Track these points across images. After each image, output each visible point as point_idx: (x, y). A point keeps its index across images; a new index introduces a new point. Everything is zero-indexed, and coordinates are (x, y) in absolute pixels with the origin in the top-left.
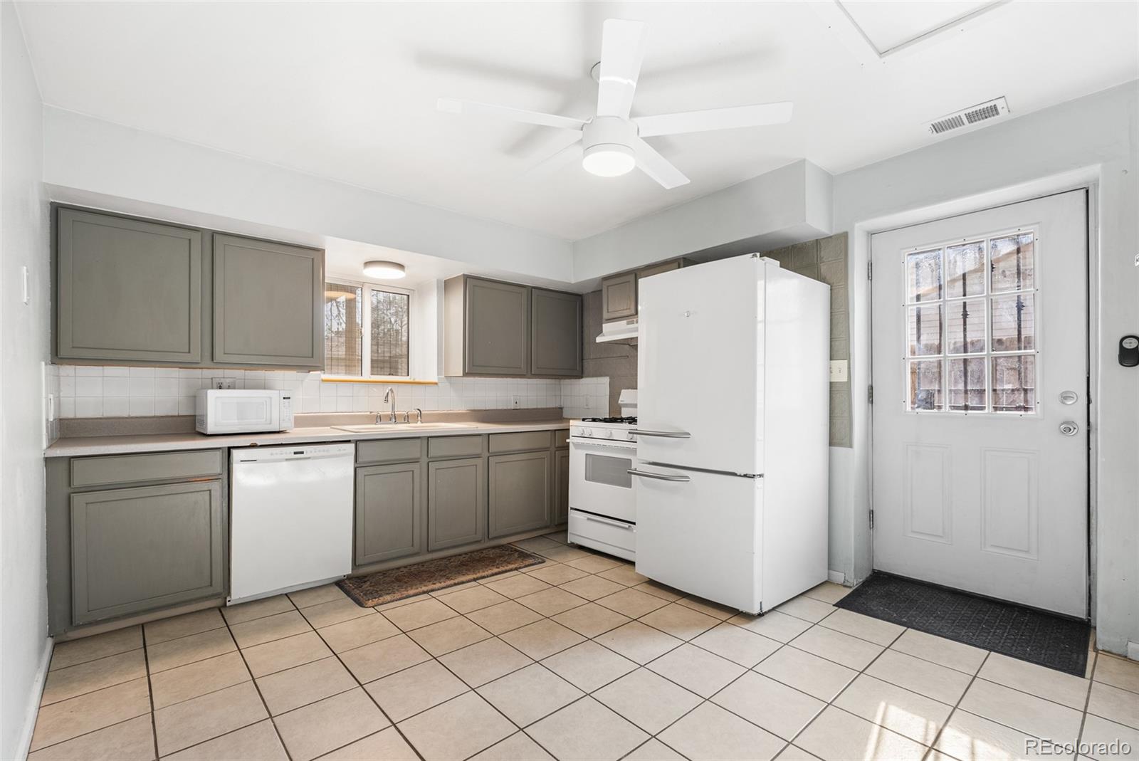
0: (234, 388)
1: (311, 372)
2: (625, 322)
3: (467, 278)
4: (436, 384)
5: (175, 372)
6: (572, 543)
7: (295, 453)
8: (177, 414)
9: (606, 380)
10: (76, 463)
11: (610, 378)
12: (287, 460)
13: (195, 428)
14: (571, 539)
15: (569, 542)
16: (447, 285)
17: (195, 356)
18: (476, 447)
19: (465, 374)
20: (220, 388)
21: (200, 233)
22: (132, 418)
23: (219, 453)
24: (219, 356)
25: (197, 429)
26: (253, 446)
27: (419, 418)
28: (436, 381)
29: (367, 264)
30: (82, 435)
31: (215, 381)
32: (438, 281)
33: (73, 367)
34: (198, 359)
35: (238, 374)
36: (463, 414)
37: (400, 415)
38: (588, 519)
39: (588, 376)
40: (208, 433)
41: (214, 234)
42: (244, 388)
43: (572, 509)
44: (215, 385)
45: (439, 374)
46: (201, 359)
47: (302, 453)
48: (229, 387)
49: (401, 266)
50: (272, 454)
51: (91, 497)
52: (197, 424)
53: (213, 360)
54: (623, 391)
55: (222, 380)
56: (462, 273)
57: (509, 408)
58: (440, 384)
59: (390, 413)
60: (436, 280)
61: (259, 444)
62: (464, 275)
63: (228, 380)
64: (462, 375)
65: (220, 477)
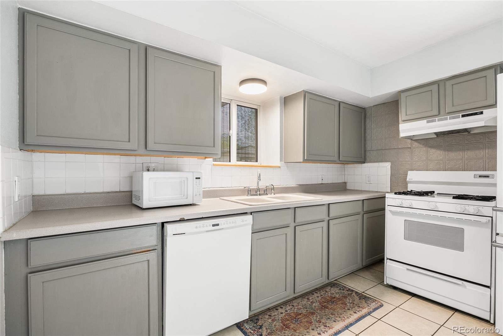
0: (157, 171)
1: (206, 159)
2: (425, 121)
3: (306, 94)
4: (280, 167)
5: (116, 159)
6: (387, 284)
7: (214, 225)
8: (118, 190)
9: (388, 165)
10: (32, 244)
11: (391, 163)
12: (207, 231)
13: (132, 201)
14: (388, 281)
15: (385, 283)
16: (286, 101)
17: (133, 145)
18: (322, 214)
19: (305, 161)
20: (148, 170)
21: (137, 45)
22: (87, 193)
23: (155, 227)
24: (151, 146)
25: (134, 202)
26: (182, 220)
27: (273, 191)
28: (279, 165)
29: (243, 82)
30: (50, 208)
31: (145, 165)
32: (281, 97)
33: (43, 154)
34: (135, 147)
35: (160, 160)
36: (294, 187)
37: (262, 189)
38: (407, 269)
39: (370, 162)
40: (144, 207)
41: (146, 48)
42: (164, 170)
43: (387, 259)
44: (145, 169)
45: (281, 161)
46: (138, 148)
47: (218, 225)
48: (154, 170)
49: (264, 82)
50: (196, 227)
51: (47, 275)
52: (133, 199)
53: (146, 148)
54: (409, 171)
55: (150, 165)
56: (302, 90)
57: (318, 183)
58: (281, 167)
59: (256, 187)
60: (279, 97)
61: (186, 219)
62: (303, 90)
63: (153, 165)
64: (302, 161)
65: (156, 248)
